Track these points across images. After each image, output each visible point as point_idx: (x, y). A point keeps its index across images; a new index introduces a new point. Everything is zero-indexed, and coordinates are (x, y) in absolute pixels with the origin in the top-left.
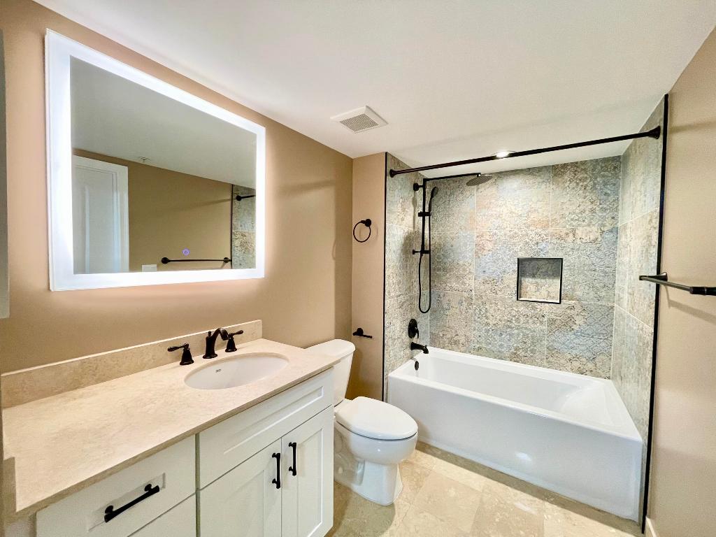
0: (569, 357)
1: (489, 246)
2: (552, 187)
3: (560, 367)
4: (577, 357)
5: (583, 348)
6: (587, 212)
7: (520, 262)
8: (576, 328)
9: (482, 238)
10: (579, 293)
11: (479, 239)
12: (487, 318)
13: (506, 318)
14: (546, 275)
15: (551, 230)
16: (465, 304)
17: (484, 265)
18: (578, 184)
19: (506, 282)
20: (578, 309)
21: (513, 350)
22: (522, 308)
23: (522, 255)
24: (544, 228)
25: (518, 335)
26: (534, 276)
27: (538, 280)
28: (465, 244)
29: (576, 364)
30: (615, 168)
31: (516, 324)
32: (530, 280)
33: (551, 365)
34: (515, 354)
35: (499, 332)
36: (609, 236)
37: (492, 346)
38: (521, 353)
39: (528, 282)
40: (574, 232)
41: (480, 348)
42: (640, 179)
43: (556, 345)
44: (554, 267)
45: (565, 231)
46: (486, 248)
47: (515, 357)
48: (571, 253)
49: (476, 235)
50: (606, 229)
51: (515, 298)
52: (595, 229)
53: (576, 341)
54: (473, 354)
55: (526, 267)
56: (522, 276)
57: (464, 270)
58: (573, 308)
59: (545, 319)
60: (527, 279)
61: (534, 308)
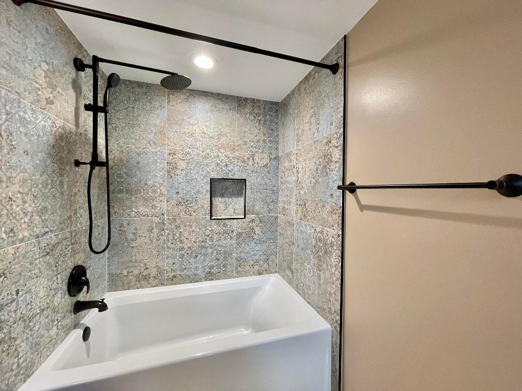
0: (252, 263)
1: (182, 165)
2: (238, 116)
3: (246, 274)
4: (257, 261)
5: (260, 253)
6: (261, 142)
7: (212, 181)
8: (256, 237)
9: (175, 156)
10: (257, 208)
11: (171, 157)
12: (181, 242)
13: (201, 239)
14: (232, 194)
15: (237, 154)
16: (156, 231)
17: (176, 185)
18: (255, 117)
19: (200, 202)
20: (257, 222)
21: (207, 269)
22: (216, 227)
23: (215, 175)
24: (233, 150)
25: (212, 253)
26: (222, 196)
27: (227, 199)
28: (155, 162)
29: (257, 268)
30: (277, 111)
31: (210, 243)
32: (220, 199)
33: (240, 274)
34: (210, 272)
35: (194, 255)
36: (274, 162)
37: (187, 271)
38: (215, 270)
39: (218, 201)
40: (253, 156)
41: (175, 277)
43: (243, 255)
44: (238, 186)
45: (247, 156)
46: (179, 167)
47: (210, 276)
48: (251, 175)
49: (167, 152)
50: (272, 157)
51: (208, 217)
52: (266, 156)
53: (257, 248)
54: (167, 285)
55: (216, 187)
56: (216, 196)
57: (154, 191)
58: (253, 221)
59: (235, 233)
60: (217, 199)
61: (225, 225)
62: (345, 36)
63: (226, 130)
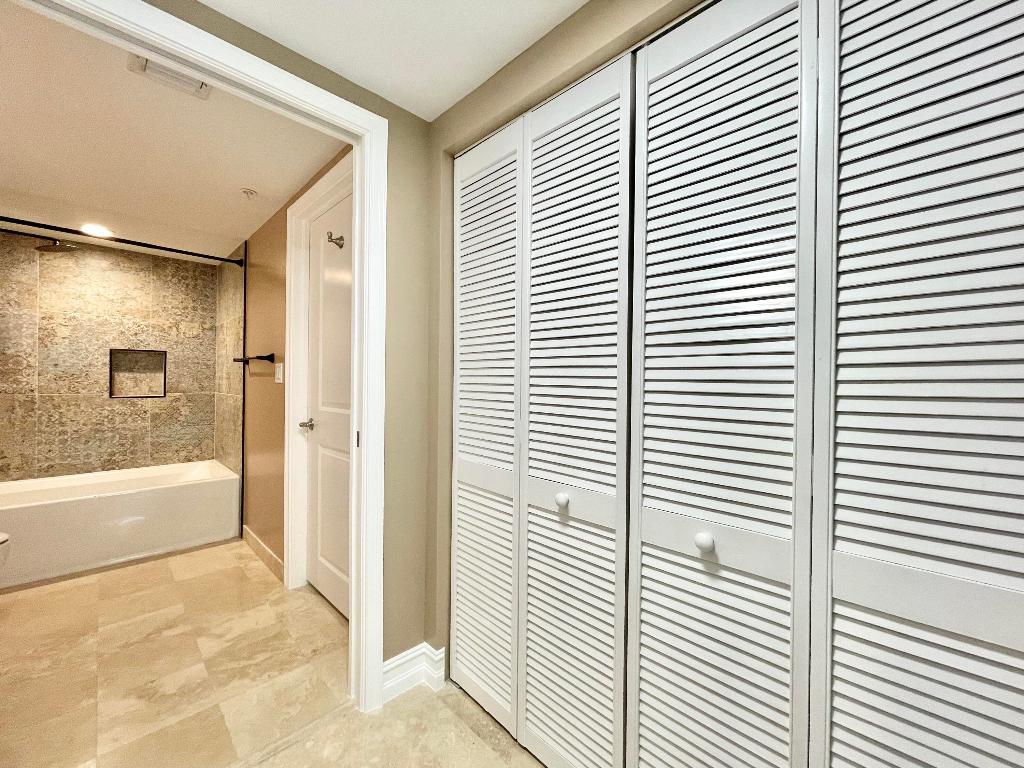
0: (176, 448)
1: (64, 332)
2: (152, 277)
3: (166, 461)
4: (185, 447)
5: (188, 437)
6: (189, 309)
7: (113, 353)
8: (182, 418)
9: (52, 321)
10: (183, 385)
11: (45, 322)
12: (62, 424)
13: (94, 421)
14: (146, 369)
15: (152, 322)
16: (19, 411)
17: (54, 355)
18: (180, 281)
19: (93, 377)
20: (184, 400)
21: (105, 457)
22: (118, 407)
23: (117, 346)
24: (146, 317)
25: (113, 437)
26: (131, 370)
27: (138, 375)
28: (18, 327)
29: (183, 454)
30: (212, 275)
31: (109, 426)
32: (127, 374)
33: (157, 462)
34: (109, 461)
35: (83, 439)
36: (209, 333)
37: (73, 459)
38: (118, 457)
39: (124, 379)
40: (177, 325)
41: (51, 467)
42: (231, 291)
43: (161, 440)
44: (156, 360)
45: (168, 324)
46: (59, 334)
47: (109, 465)
48: (175, 346)
49: (39, 315)
50: (206, 326)
51: (107, 395)
52: (197, 325)
53: (183, 431)
54: (38, 477)
55: (120, 360)
56: (119, 369)
57: (18, 363)
58: (177, 400)
59: (148, 415)
60: (121, 374)
61: (134, 405)
62: (246, 242)
63: (135, 293)
